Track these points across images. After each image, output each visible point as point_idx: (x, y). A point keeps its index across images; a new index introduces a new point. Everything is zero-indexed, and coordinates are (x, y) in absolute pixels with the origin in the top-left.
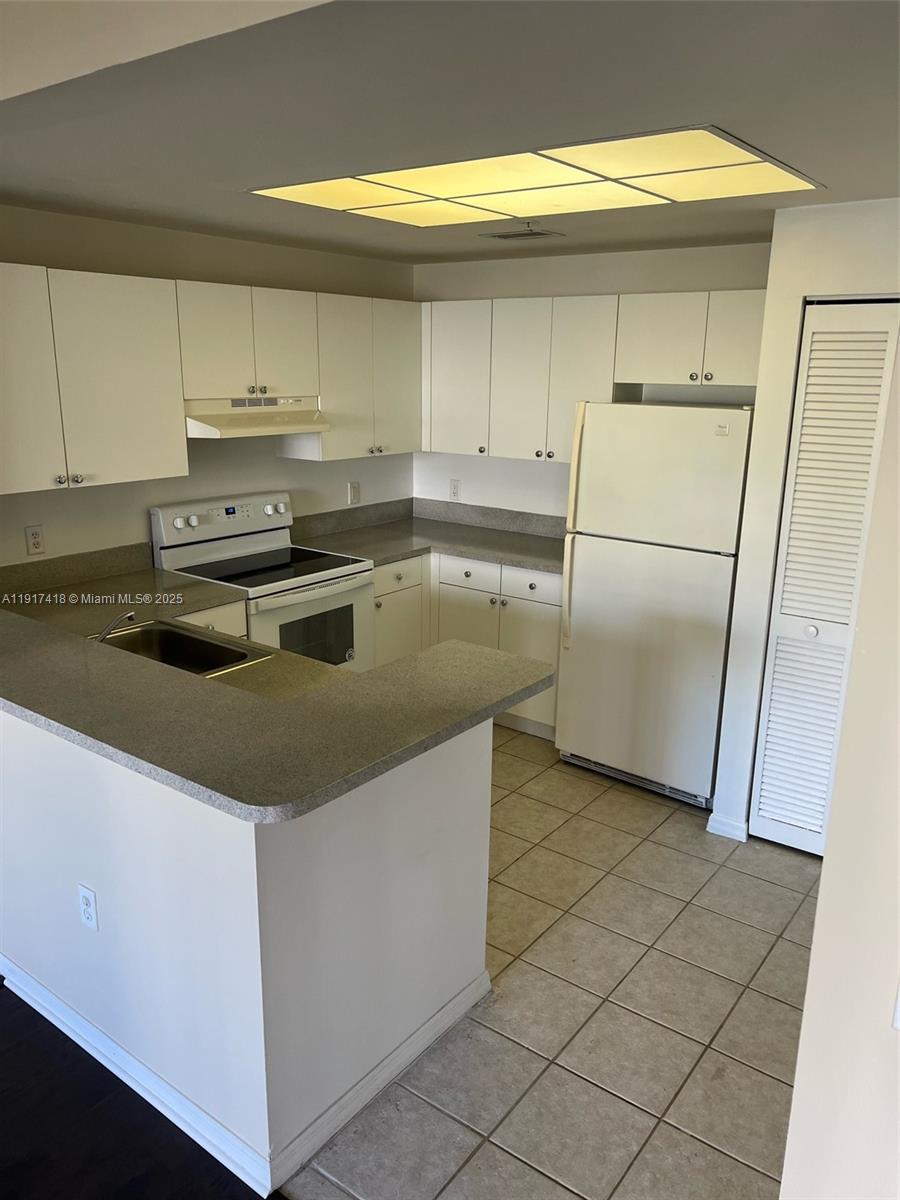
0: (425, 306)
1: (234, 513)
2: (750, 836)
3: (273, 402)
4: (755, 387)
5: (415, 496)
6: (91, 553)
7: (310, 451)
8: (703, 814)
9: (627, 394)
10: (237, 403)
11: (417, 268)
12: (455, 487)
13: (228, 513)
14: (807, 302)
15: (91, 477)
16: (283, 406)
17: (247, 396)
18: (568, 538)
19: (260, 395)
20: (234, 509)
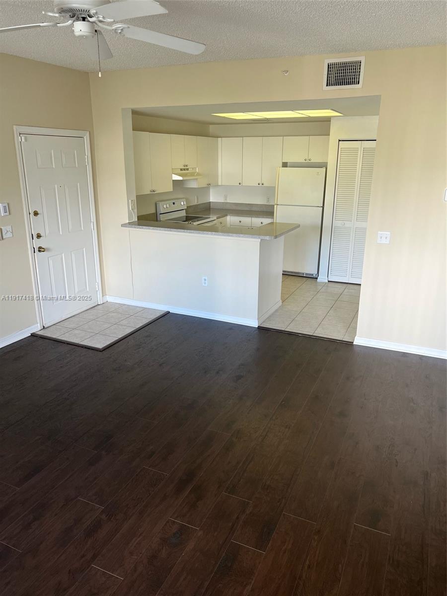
0: (219, 139)
2: (328, 281)
4: (327, 163)
5: (211, 201)
7: (193, 185)
8: (316, 279)
9: (285, 165)
10: (181, 170)
11: (211, 126)
12: (226, 197)
13: (173, 204)
14: (339, 141)
15: (156, 191)
16: (190, 171)
17: (183, 167)
18: (275, 206)
19: (186, 167)
20: (175, 203)
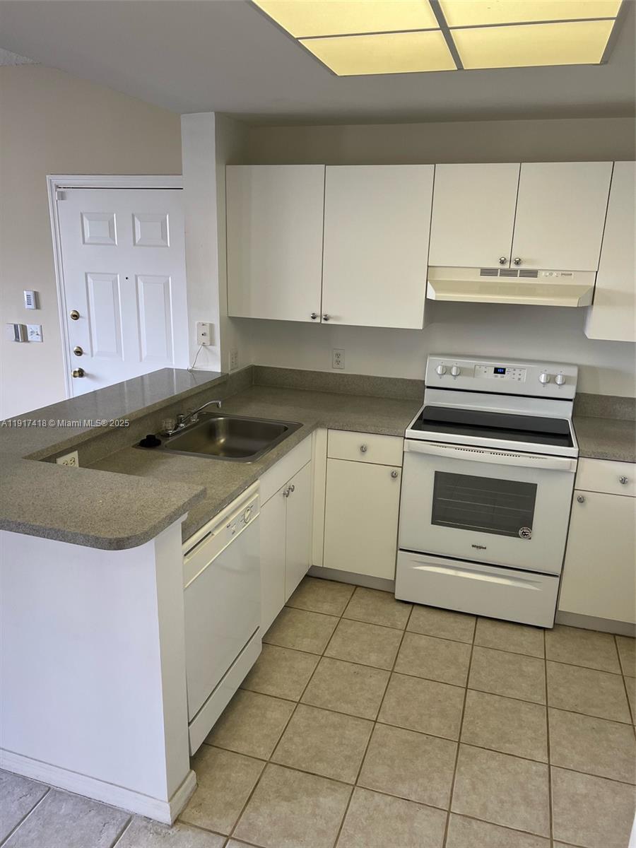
1: (504, 373)
3: (533, 274)
6: (375, 378)
10: (486, 272)
13: (496, 371)
15: (336, 318)
16: (546, 278)
17: (498, 266)
19: (513, 266)
20: (504, 369)
